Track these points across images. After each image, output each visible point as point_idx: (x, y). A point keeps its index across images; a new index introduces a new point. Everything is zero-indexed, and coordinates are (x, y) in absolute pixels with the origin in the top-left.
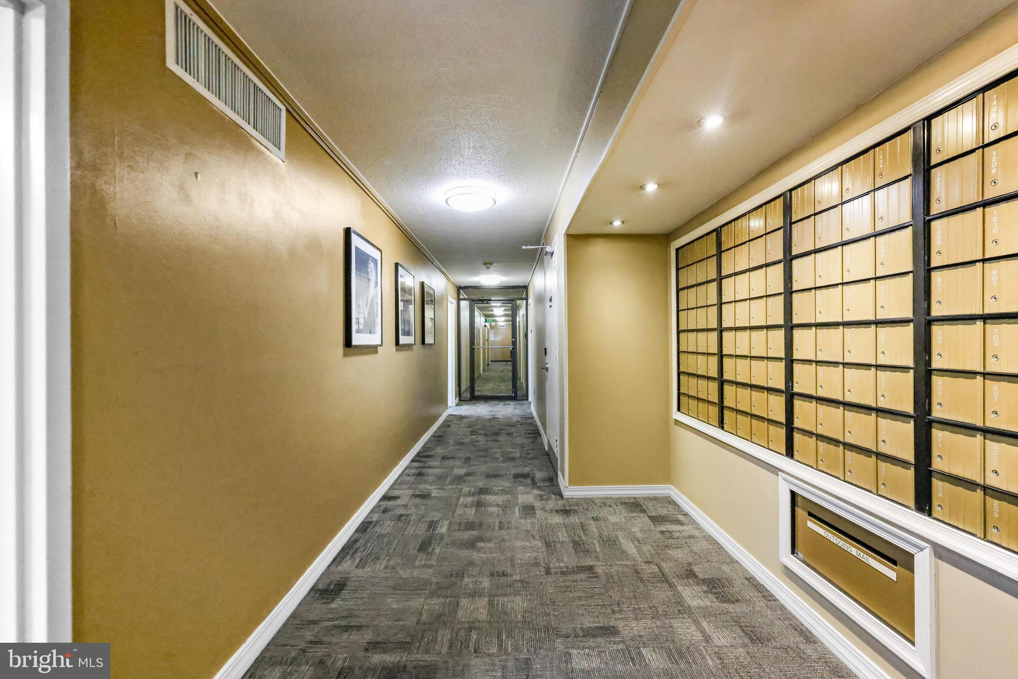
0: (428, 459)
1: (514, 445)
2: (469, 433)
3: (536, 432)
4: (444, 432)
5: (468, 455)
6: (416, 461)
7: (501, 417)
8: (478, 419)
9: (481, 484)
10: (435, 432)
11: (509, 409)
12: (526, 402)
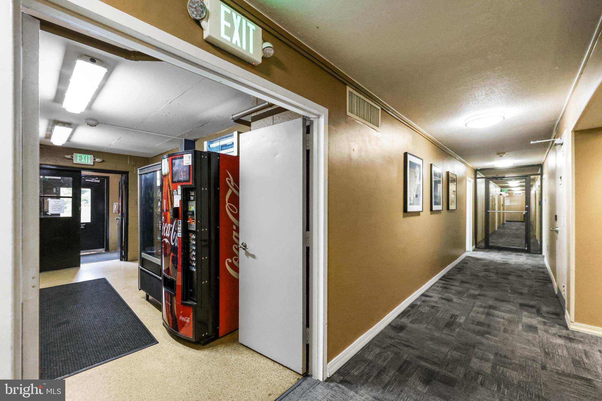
0: (451, 280)
1: (524, 285)
2: (483, 270)
3: (548, 279)
4: (463, 266)
5: (482, 283)
6: (443, 280)
7: (513, 263)
8: (491, 262)
9: (491, 303)
10: (456, 265)
11: (521, 259)
12: (539, 255)
